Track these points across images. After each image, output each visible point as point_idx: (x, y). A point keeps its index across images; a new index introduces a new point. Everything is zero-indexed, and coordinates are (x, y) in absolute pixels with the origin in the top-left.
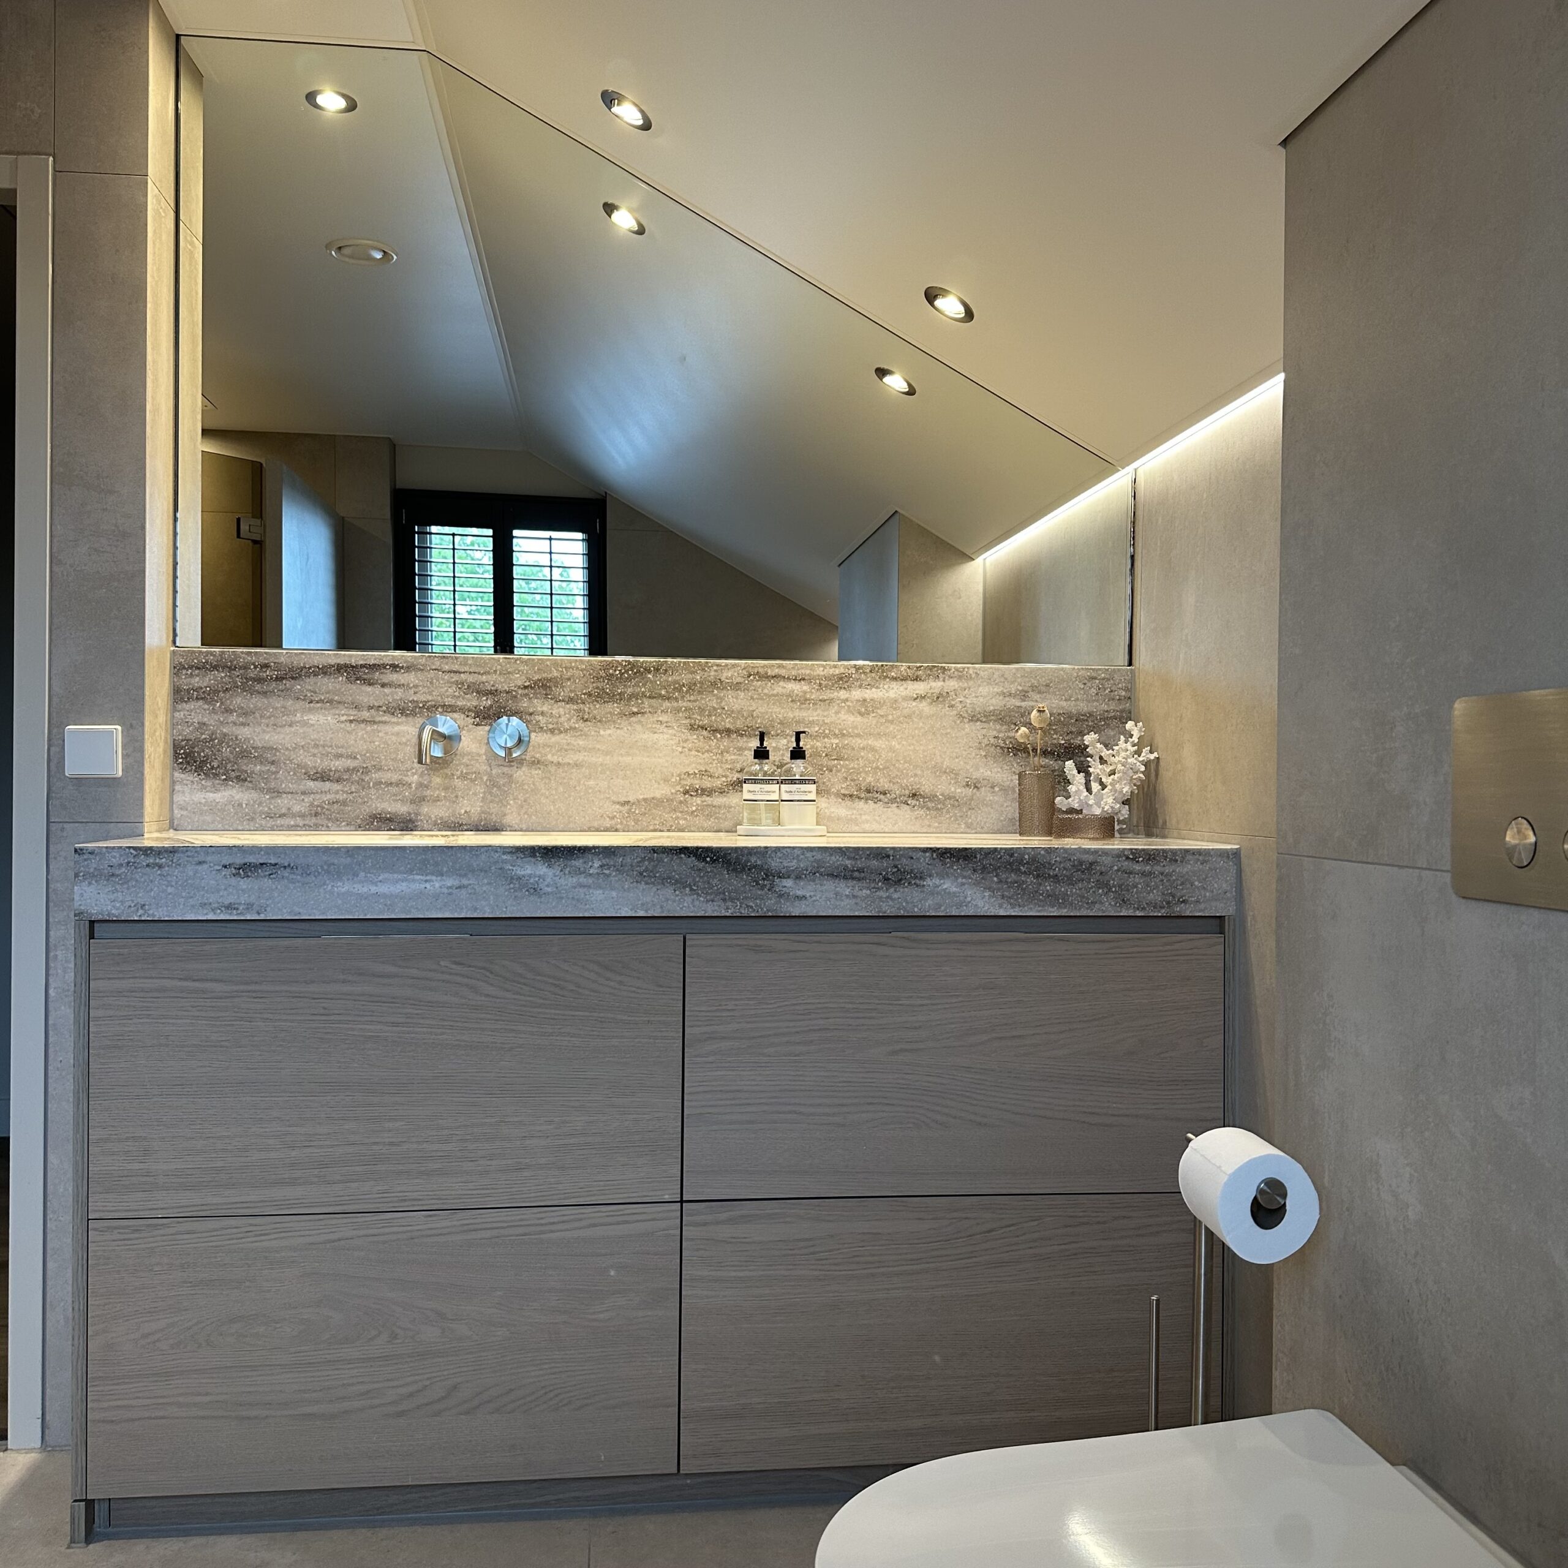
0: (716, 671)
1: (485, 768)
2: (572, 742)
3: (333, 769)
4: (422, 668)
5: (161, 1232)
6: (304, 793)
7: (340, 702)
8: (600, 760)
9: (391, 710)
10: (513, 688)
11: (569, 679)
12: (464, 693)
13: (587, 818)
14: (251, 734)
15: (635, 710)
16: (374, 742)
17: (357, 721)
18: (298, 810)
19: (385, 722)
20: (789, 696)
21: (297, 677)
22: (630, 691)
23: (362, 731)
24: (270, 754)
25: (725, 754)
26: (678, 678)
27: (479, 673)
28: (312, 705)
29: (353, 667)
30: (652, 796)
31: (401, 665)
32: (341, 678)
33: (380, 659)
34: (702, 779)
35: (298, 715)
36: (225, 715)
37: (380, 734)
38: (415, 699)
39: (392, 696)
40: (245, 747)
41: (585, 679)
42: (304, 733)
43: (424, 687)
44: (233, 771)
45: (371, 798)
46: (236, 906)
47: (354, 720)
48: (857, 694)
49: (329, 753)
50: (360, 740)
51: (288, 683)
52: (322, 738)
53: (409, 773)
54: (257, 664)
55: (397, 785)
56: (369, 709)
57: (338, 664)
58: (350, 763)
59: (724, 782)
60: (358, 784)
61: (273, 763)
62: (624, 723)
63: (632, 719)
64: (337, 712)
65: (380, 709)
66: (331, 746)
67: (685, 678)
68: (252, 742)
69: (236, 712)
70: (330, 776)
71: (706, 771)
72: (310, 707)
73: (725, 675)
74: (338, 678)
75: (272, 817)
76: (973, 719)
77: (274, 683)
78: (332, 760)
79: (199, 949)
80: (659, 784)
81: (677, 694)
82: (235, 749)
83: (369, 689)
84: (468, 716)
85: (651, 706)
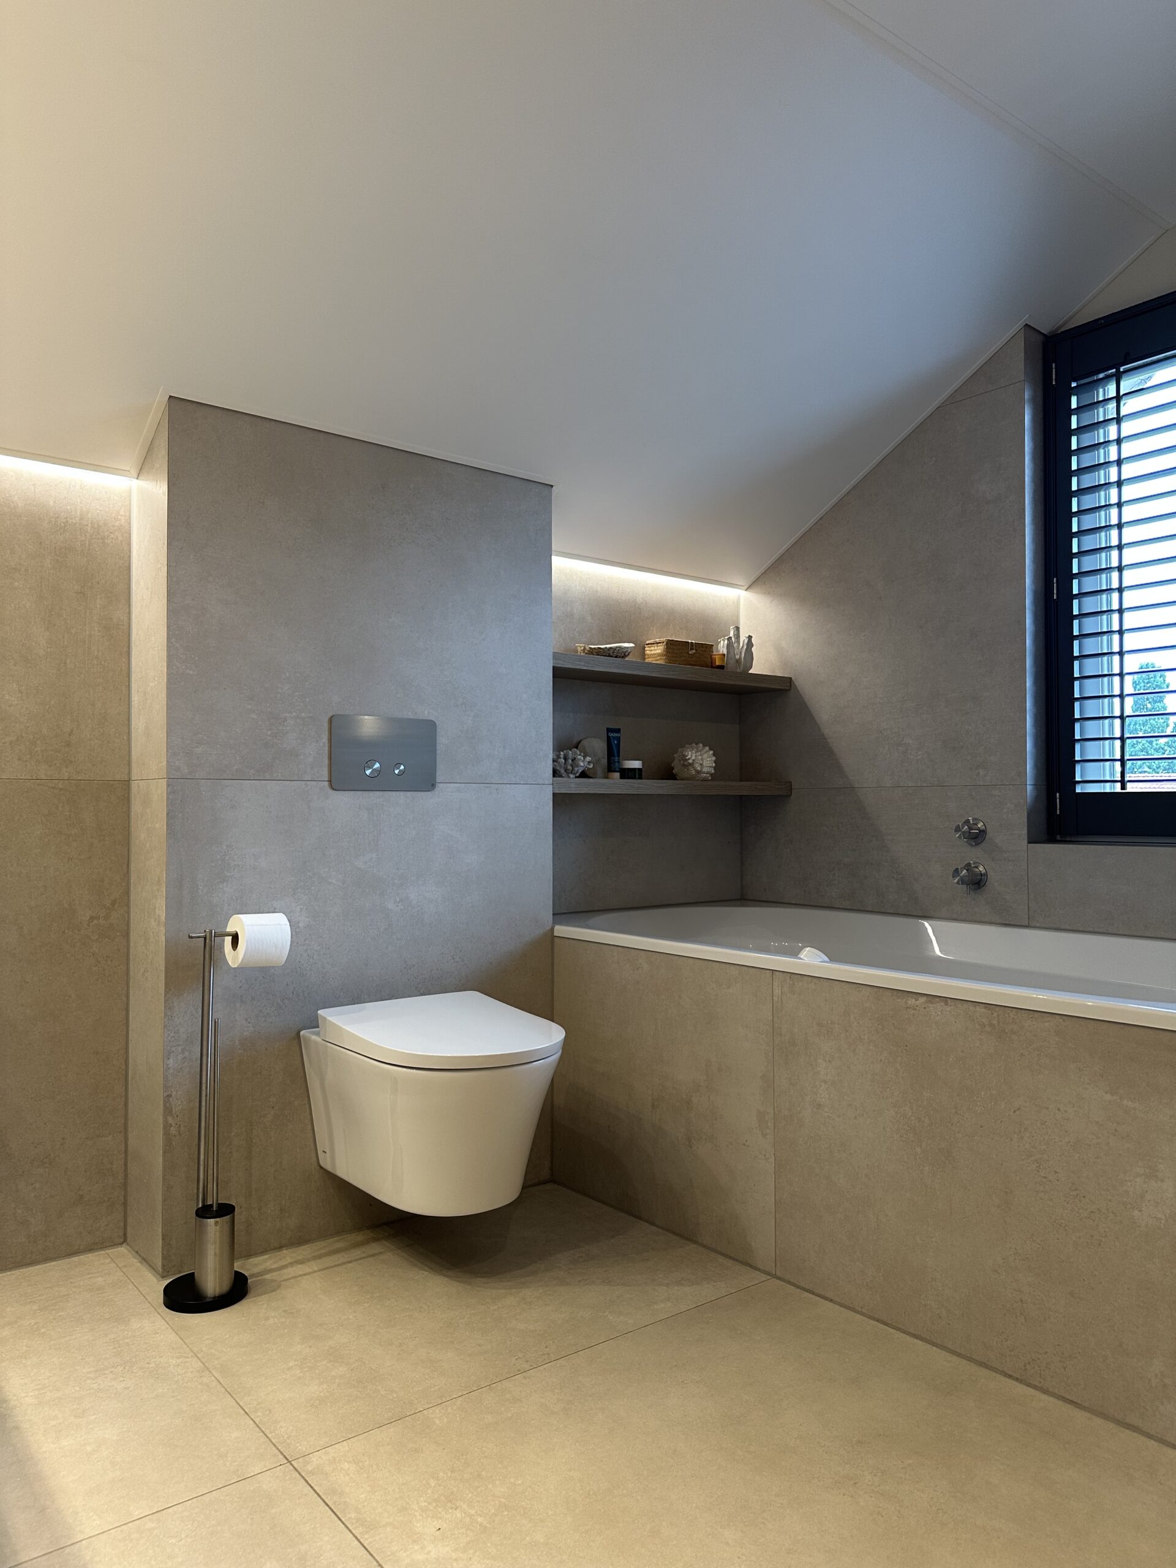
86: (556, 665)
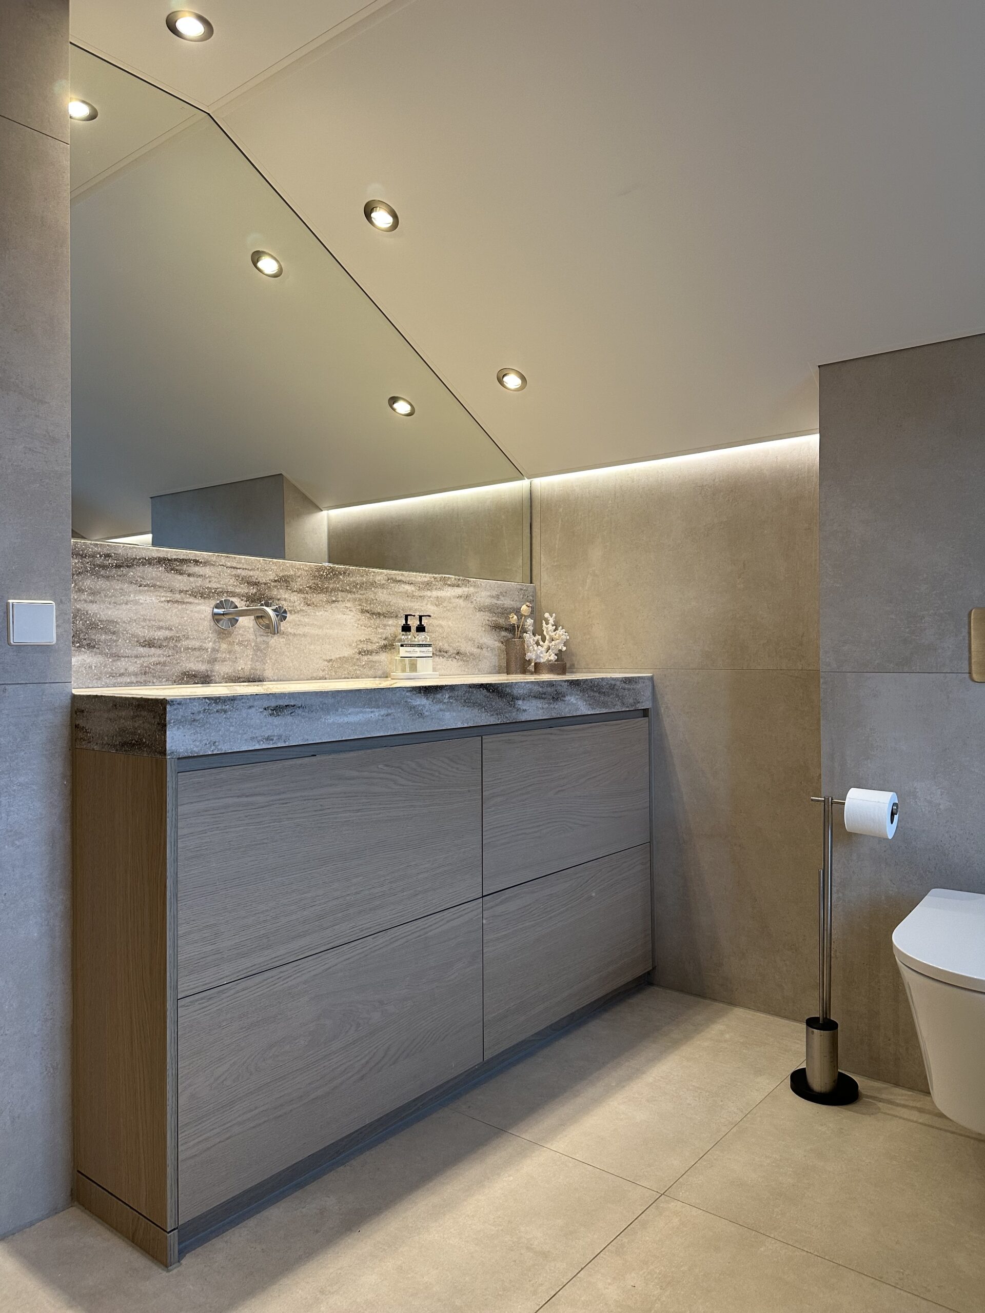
0: (373, 576)
1: (253, 637)
2: (302, 619)
3: (157, 638)
4: (214, 564)
5: (227, 995)
6: (136, 657)
7: (160, 587)
8: (317, 631)
9: (194, 594)
10: (268, 581)
11: (299, 577)
12: (240, 583)
13: (310, 671)
14: (98, 610)
15: (334, 599)
16: (184, 618)
17: (172, 602)
18: (132, 670)
19: (190, 603)
20: (406, 593)
21: (130, 566)
22: (331, 586)
23: (176, 609)
24: (112, 626)
25: (378, 628)
26: (355, 579)
27: (248, 570)
28: (141, 588)
29: (169, 560)
30: (343, 655)
31: (200, 561)
32: (161, 568)
33: (187, 555)
34: (367, 644)
35: (132, 596)
36: (78, 594)
37: (188, 612)
38: (210, 586)
39: (195, 583)
40: (93, 620)
41: (307, 577)
42: (135, 610)
43: (215, 578)
44: (85, 639)
45: (182, 660)
46: (272, 737)
47: (170, 601)
48: (435, 593)
49: (153, 626)
50: (174, 615)
51: (124, 570)
52: (149, 614)
53: (206, 641)
54: (102, 554)
55: (199, 650)
56: (180, 593)
57: (159, 557)
58: (168, 633)
59: (378, 646)
60: (173, 649)
61: (114, 633)
62: (328, 607)
63: (332, 605)
64: (159, 594)
65: (187, 593)
66: (155, 620)
67: (358, 579)
68: (98, 616)
69: (87, 591)
70: (155, 644)
71: (369, 639)
72: (139, 590)
73: (377, 578)
74: (158, 568)
75: (114, 677)
76: (480, 610)
77: (114, 569)
78: (155, 631)
79: (249, 772)
80: (347, 648)
81: (354, 589)
82: (86, 621)
83: (180, 577)
84: (242, 600)
85: (342, 597)
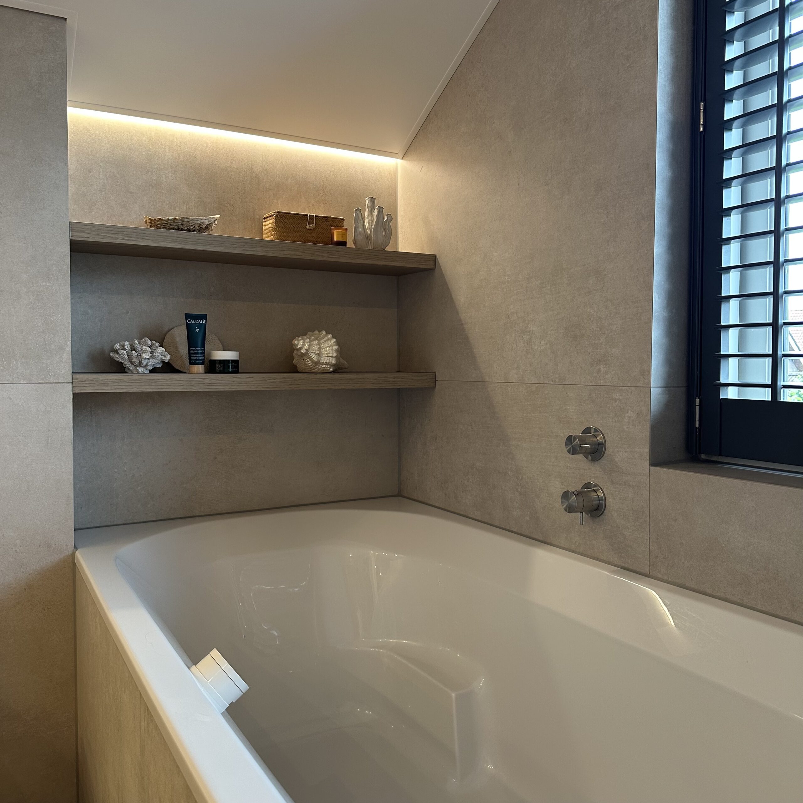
86: (73, 238)
